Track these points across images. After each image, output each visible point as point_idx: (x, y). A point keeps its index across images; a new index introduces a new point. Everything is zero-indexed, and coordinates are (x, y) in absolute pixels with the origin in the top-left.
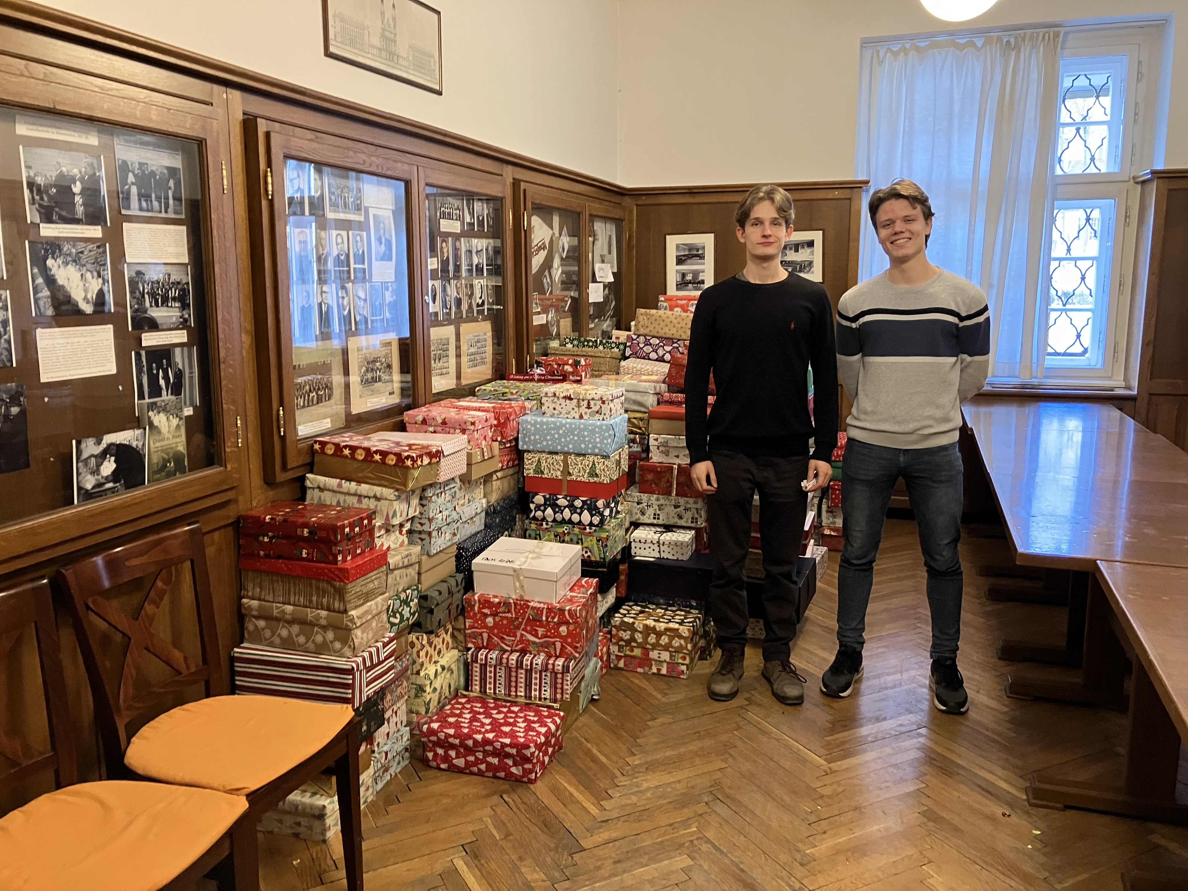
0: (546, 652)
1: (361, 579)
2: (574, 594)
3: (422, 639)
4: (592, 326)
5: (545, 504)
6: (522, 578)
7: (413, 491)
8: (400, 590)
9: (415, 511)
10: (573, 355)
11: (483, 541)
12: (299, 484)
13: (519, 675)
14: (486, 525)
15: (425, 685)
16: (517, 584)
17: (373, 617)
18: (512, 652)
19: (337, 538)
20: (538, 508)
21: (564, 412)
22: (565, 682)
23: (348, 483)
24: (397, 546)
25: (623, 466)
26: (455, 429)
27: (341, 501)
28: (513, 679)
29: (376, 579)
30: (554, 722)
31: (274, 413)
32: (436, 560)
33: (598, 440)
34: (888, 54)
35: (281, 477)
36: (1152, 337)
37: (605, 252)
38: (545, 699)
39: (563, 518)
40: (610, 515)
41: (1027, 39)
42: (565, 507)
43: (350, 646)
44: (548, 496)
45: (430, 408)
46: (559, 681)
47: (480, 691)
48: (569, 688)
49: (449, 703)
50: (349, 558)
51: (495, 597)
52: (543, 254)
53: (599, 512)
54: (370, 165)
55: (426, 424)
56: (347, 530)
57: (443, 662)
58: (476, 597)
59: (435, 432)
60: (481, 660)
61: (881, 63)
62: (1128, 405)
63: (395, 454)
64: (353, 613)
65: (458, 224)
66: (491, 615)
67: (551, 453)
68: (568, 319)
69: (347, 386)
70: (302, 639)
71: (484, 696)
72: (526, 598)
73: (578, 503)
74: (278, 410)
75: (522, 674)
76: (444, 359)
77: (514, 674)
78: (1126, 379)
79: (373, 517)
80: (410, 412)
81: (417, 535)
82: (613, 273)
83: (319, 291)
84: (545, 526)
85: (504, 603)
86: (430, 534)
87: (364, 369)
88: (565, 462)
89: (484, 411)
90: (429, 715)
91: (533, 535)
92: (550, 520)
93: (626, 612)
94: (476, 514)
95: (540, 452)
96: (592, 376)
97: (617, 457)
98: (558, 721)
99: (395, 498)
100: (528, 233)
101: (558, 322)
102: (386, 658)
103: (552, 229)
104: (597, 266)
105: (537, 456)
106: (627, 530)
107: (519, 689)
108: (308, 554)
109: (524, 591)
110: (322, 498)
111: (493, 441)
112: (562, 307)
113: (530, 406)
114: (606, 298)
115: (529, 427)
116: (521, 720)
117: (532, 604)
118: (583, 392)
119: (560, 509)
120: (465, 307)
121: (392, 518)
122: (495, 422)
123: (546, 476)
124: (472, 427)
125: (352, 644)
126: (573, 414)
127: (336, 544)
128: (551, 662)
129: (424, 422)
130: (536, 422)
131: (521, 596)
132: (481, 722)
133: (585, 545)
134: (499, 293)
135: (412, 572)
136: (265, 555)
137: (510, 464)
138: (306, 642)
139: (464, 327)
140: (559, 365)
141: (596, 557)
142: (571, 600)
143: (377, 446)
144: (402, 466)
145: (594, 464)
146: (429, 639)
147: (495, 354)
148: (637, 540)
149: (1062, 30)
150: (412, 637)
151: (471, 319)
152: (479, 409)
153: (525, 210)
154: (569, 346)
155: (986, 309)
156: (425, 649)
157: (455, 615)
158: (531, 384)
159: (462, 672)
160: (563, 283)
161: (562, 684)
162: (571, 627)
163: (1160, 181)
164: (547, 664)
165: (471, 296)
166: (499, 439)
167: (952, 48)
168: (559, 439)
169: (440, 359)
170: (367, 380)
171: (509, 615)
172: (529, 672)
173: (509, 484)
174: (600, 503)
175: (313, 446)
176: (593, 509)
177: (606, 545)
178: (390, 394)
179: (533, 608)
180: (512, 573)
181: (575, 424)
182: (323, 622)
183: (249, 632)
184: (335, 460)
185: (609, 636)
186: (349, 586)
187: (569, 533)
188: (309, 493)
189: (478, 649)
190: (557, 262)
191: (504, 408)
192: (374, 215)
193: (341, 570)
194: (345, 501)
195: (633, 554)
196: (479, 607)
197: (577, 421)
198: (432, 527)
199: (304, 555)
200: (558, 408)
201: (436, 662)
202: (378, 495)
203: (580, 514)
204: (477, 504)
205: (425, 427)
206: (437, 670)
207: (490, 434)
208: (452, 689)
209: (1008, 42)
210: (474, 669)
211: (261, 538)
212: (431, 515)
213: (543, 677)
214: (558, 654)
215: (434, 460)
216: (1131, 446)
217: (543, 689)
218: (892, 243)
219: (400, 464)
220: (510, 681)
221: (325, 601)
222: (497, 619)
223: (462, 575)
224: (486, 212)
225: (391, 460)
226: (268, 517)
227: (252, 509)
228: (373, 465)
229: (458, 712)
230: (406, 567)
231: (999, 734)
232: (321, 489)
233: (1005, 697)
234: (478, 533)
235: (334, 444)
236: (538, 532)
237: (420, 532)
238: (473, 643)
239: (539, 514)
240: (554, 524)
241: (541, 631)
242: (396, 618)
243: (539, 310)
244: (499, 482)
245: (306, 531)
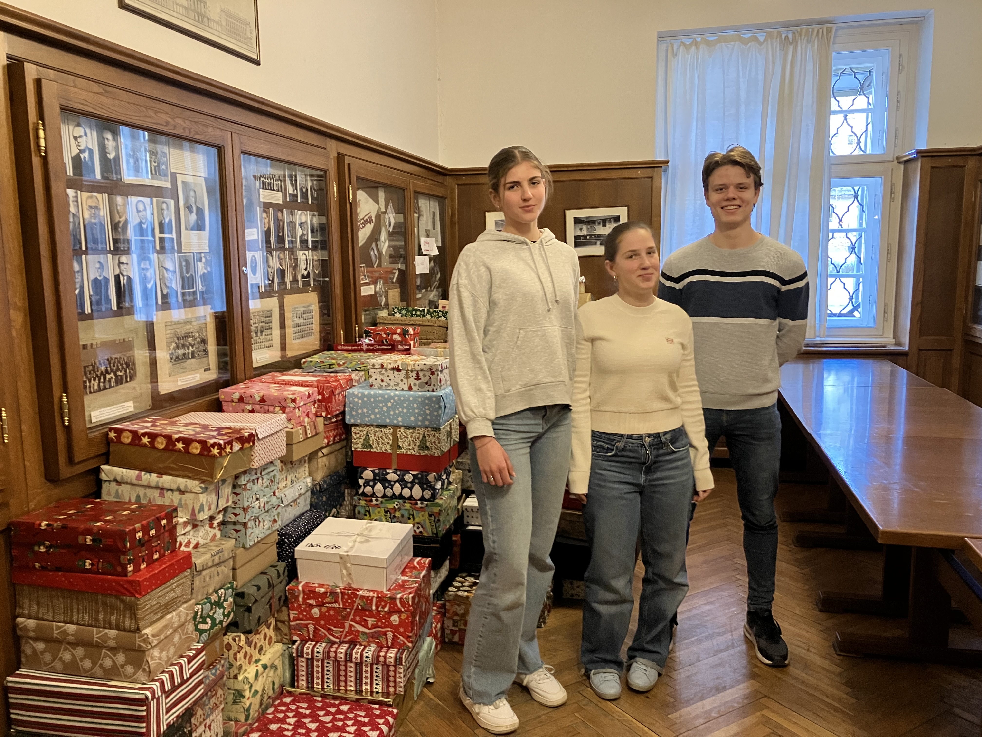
0: (377, 643)
1: (158, 590)
2: (406, 578)
3: (240, 640)
4: (419, 296)
5: (374, 480)
6: (349, 565)
7: (224, 481)
8: (211, 591)
9: (227, 501)
10: (401, 324)
11: (308, 523)
12: (92, 477)
13: (349, 669)
14: (311, 505)
15: (244, 690)
16: (345, 572)
17: (175, 631)
18: (341, 643)
19: (125, 546)
20: (367, 483)
21: (392, 383)
22: (398, 675)
23: (148, 474)
24: (208, 541)
25: (454, 437)
26: (274, 406)
27: (141, 495)
28: (342, 673)
29: (177, 586)
30: (387, 723)
31: (56, 400)
32: (255, 551)
33: (428, 412)
34: (681, 47)
35: (65, 471)
36: (920, 299)
37: (430, 227)
38: (377, 693)
39: (394, 494)
40: (442, 488)
41: (803, 34)
42: (395, 482)
43: (144, 670)
44: (377, 471)
45: (249, 385)
46: (392, 674)
47: (308, 687)
48: (401, 681)
49: (273, 705)
50: (143, 566)
51: (321, 586)
52: (369, 228)
53: (430, 486)
54: (175, 127)
55: (243, 402)
56: (139, 535)
57: (265, 660)
58: (300, 588)
59: (252, 411)
60: (307, 654)
61: (675, 55)
62: (902, 359)
63: (200, 442)
64: (147, 631)
65: (280, 194)
66: (317, 606)
67: (379, 426)
68: (396, 290)
69: (153, 363)
70: (87, 664)
71: (312, 693)
72: (354, 586)
73: (408, 477)
74: (61, 397)
75: (351, 668)
76: (268, 332)
77: (342, 668)
78: (895, 336)
79: (174, 515)
80: (228, 389)
81: (231, 527)
82: (438, 247)
83: (117, 262)
84: (374, 502)
85: (331, 593)
86: (245, 525)
87: (174, 345)
88: (394, 435)
89: (307, 386)
90: (249, 722)
91: (362, 511)
92: (379, 495)
93: (460, 584)
94: (300, 495)
95: (368, 426)
96: (421, 344)
97: (448, 429)
98: (391, 720)
99: (201, 491)
100: (353, 205)
101: (387, 292)
102: (192, 675)
103: (378, 204)
104: (423, 240)
105: (366, 429)
106: (459, 499)
107: (349, 683)
108: (92, 565)
109: (351, 579)
110: (120, 492)
111: (317, 416)
112: (390, 278)
113: (357, 378)
114: (432, 270)
115: (356, 400)
116: (350, 723)
117: (360, 593)
118: (412, 363)
119: (390, 484)
120: (289, 278)
121: (199, 512)
122: (320, 397)
123: (375, 450)
124: (292, 405)
125: (146, 667)
126: (401, 385)
127: (125, 553)
128: (382, 654)
129: (241, 399)
130: (363, 394)
131: (349, 584)
132: (307, 728)
133: (417, 520)
134: (325, 265)
135: (225, 570)
136: (42, 567)
137: (337, 439)
138: (92, 668)
139: (289, 299)
140: (388, 334)
141: (428, 532)
142: (402, 586)
143: (180, 432)
144: (208, 456)
145: (424, 437)
146: (247, 638)
147: (323, 324)
148: (469, 509)
149: (834, 26)
150: (228, 638)
151: (295, 291)
152: (301, 384)
153: (350, 183)
154: (398, 315)
155: (805, 275)
156: (243, 651)
157: (278, 607)
158: (358, 355)
159: (287, 667)
160: (391, 256)
161: (395, 677)
162: (404, 616)
163: (924, 159)
164: (378, 656)
165: (295, 267)
166: (324, 414)
167: (737, 43)
168: (388, 411)
169: (262, 332)
170: (177, 357)
171: (336, 605)
172: (359, 665)
173: (337, 460)
174: (431, 477)
175: (108, 434)
176: (424, 484)
177: (439, 520)
178: (205, 370)
179: (362, 597)
180: (338, 560)
181: (404, 396)
182: (112, 643)
183: (26, 656)
184: (134, 449)
185: (443, 610)
186: (142, 600)
187: (399, 509)
188: (105, 486)
189: (304, 641)
190: (384, 236)
191: (329, 382)
192: (183, 182)
193: (131, 582)
194: (145, 494)
195: (465, 523)
196: (303, 598)
197: (407, 393)
198: (248, 517)
199: (88, 566)
200: (386, 379)
201: (257, 661)
202: (182, 488)
203: (411, 489)
204: (301, 483)
205: (242, 405)
206: (257, 670)
207: (314, 410)
208: (276, 687)
209: (787, 37)
210: (300, 664)
211: (36, 548)
212: (246, 504)
213: (375, 670)
214: (390, 644)
215: (247, 445)
216: (904, 397)
217: (375, 682)
218: (722, 208)
219: (206, 453)
220: (339, 675)
221: (113, 618)
222: (324, 610)
223: (284, 564)
224: (309, 184)
225: (196, 449)
226: (44, 523)
227: (28, 512)
228: (176, 454)
229: (281, 715)
230: (218, 564)
231: (839, 701)
232: (119, 483)
233: (835, 656)
234: (303, 514)
235: (130, 431)
236: (367, 509)
237: (235, 523)
238: (299, 636)
239: (368, 490)
240: (383, 500)
241: (371, 621)
242: (207, 623)
243: (367, 281)
244: (324, 458)
245: (89, 538)
